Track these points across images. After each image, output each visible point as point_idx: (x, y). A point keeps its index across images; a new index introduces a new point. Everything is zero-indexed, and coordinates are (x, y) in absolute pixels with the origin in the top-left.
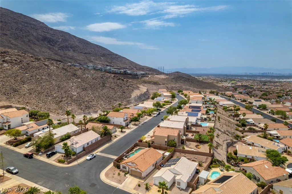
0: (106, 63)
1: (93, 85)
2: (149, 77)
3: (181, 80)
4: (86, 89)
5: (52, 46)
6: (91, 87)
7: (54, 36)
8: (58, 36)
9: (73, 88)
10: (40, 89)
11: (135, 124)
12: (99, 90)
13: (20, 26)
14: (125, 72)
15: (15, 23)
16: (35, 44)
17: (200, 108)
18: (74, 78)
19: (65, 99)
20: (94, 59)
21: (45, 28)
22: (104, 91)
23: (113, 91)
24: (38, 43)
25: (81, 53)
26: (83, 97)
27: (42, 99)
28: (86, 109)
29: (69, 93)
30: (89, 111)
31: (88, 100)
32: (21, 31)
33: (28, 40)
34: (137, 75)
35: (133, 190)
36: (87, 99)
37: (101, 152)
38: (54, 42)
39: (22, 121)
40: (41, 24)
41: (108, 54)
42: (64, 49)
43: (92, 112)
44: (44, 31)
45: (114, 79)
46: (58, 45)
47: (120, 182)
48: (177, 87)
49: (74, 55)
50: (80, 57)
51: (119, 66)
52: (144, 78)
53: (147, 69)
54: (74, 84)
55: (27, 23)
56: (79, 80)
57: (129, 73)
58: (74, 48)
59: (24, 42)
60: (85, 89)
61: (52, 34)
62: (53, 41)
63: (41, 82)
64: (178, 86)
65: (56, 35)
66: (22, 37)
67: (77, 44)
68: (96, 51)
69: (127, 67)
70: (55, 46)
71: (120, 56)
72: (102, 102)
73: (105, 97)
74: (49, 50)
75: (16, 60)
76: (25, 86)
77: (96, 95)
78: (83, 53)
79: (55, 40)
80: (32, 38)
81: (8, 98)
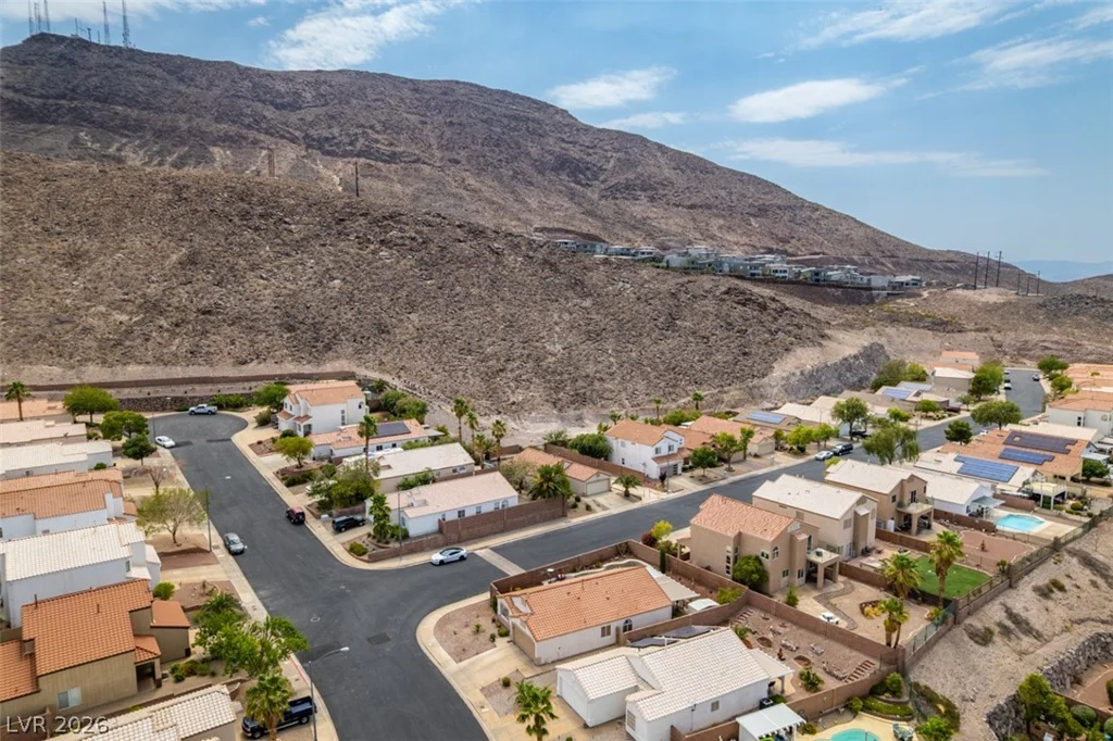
0: (766, 239)
1: (629, 322)
2: (920, 295)
3: (1084, 314)
4: (598, 335)
5: (582, 185)
6: (620, 328)
7: (591, 151)
8: (606, 151)
9: (557, 329)
10: (450, 328)
11: (704, 476)
12: (647, 341)
13: (498, 130)
14: (817, 274)
15: (485, 121)
16: (531, 183)
17: (1068, 447)
18: (570, 294)
19: (516, 365)
20: (720, 228)
21: (567, 129)
22: (663, 346)
23: (703, 346)
24: (540, 178)
25: (678, 206)
26: (579, 361)
27: (445, 359)
28: (573, 403)
29: (537, 344)
30: (577, 412)
31: (591, 375)
32: (497, 145)
33: (511, 173)
34: (871, 289)
35: (478, 691)
36: (591, 369)
37: (495, 550)
38: (589, 173)
39: (343, 418)
40: (558, 117)
41: (779, 208)
42: (618, 195)
43: (590, 417)
44: (563, 140)
45: (724, 300)
46: (602, 182)
47: (460, 654)
48: (1054, 346)
49: (652, 215)
50: (671, 222)
51: (818, 250)
52: (899, 301)
53: (949, 265)
54: (566, 316)
55: (515, 118)
56: (588, 303)
57: (833, 278)
58: (655, 189)
59: (499, 179)
60: (595, 335)
61: (588, 147)
62: (588, 169)
63: (462, 305)
64: (1057, 343)
65: (601, 148)
66: (496, 163)
67: (667, 173)
68: (733, 198)
69: (856, 258)
70: (590, 186)
71: (831, 212)
72: (641, 386)
73: (662, 367)
74: (571, 199)
75: (413, 239)
76: (413, 316)
77: (629, 358)
78: (684, 207)
79: (594, 165)
80: (525, 165)
81: (357, 352)
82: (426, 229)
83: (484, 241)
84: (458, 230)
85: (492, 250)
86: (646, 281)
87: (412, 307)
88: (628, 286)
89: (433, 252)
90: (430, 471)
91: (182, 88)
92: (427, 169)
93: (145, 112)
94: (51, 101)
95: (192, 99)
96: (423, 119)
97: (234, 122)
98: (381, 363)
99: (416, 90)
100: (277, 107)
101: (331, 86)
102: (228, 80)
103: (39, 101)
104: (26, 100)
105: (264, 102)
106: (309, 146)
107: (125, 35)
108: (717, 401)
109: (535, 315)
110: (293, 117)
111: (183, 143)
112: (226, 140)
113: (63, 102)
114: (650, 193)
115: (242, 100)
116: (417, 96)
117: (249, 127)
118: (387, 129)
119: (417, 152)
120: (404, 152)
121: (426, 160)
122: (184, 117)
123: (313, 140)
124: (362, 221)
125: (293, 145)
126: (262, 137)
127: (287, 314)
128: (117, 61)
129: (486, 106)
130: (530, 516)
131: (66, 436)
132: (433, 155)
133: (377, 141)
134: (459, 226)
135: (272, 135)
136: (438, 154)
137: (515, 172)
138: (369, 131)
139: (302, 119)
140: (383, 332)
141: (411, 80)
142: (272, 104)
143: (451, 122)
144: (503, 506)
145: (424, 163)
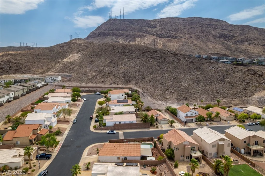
1: (209, 78)
4: (199, 82)
5: (227, 41)
6: (206, 80)
7: (231, 31)
8: (236, 31)
9: (188, 80)
10: (159, 78)
11: (200, 124)
12: (213, 84)
13: (204, 28)
15: (200, 26)
16: (211, 42)
18: (195, 70)
19: (172, 88)
21: (224, 26)
22: (218, 86)
24: (214, 40)
25: (259, 45)
26: (190, 88)
27: (155, 86)
28: (182, 99)
29: (180, 83)
30: (183, 102)
32: (203, 32)
36: (192, 91)
37: (124, 133)
38: (230, 38)
39: (118, 98)
40: (223, 23)
42: (238, 43)
44: (223, 29)
46: (234, 40)
47: (89, 154)
50: (255, 50)
54: (192, 76)
55: (209, 25)
56: (199, 73)
58: (251, 41)
61: (231, 30)
62: (230, 36)
63: (165, 73)
65: (235, 30)
66: (202, 37)
70: (229, 41)
72: (205, 96)
73: (214, 92)
74: (222, 45)
75: (159, 57)
76: (151, 75)
77: (205, 89)
78: (261, 45)
79: (232, 35)
80: (210, 37)
81: (136, 83)
82: (162, 54)
83: (177, 57)
84: (171, 54)
85: (178, 59)
86: (220, 67)
87: (152, 73)
88: (213, 68)
89: (163, 60)
90: (122, 112)
91: (132, 26)
92: (184, 40)
93: (125, 32)
94: (109, 32)
95: (134, 28)
96: (184, 27)
97: (141, 32)
98: (140, 86)
99: (184, 21)
100: (151, 28)
101: (163, 22)
102: (141, 23)
103: (107, 32)
104: (105, 32)
105: (148, 27)
106: (157, 36)
107: (123, 16)
108: (230, 103)
109: (183, 76)
110: (154, 30)
111: (131, 37)
112: (140, 36)
113: (111, 31)
114: (249, 42)
115: (143, 27)
116: (184, 22)
117: (144, 33)
118: (175, 31)
119: (182, 35)
120: (179, 36)
121: (184, 37)
122: (132, 32)
123: (158, 34)
124: (148, 53)
125: (153, 36)
126: (147, 35)
127: (125, 74)
128: (121, 22)
129: (202, 22)
130: (139, 126)
131: (66, 96)
132: (186, 36)
133: (172, 34)
134: (171, 53)
135: (149, 34)
136: (187, 36)
137: (207, 39)
138: (171, 31)
139: (156, 30)
140: (143, 79)
141: (183, 18)
142: (150, 27)
143: (191, 27)
144: (132, 123)
145: (183, 38)
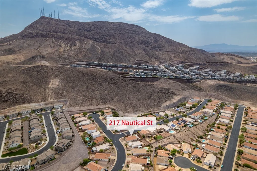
0: (182, 59)
1: (144, 97)
3: (223, 89)
4: (140, 100)
5: (147, 47)
7: (149, 38)
8: (152, 38)
9: (135, 99)
13: (130, 34)
15: (127, 33)
16: (136, 47)
18: (137, 92)
19: (129, 105)
20: (173, 57)
21: (144, 33)
22: (148, 101)
23: (154, 101)
24: (138, 46)
25: (165, 51)
26: (137, 104)
27: (120, 104)
29: (132, 101)
32: (130, 39)
33: (132, 45)
37: (125, 133)
38: (148, 44)
40: (142, 30)
41: (186, 51)
42: (154, 49)
44: (143, 36)
46: (151, 46)
47: (122, 141)
49: (160, 54)
50: (163, 56)
51: (193, 61)
54: (136, 96)
55: (134, 31)
58: (161, 48)
59: (130, 47)
61: (148, 37)
62: (148, 43)
65: (151, 37)
66: (129, 43)
67: (164, 43)
68: (177, 49)
70: (148, 47)
74: (144, 51)
76: (116, 97)
78: (166, 51)
79: (149, 42)
80: (135, 43)
81: (110, 103)
87: (116, 95)
89: (119, 85)
91: (69, 28)
93: (63, 34)
94: (47, 33)
95: (72, 31)
96: (115, 32)
97: (80, 36)
98: (113, 105)
99: (114, 25)
100: (87, 31)
101: (97, 25)
102: (78, 26)
103: (45, 33)
104: (43, 33)
105: (84, 30)
106: (94, 40)
107: (58, 17)
109: (132, 96)
110: (90, 33)
111: (71, 41)
112: (79, 40)
113: (49, 33)
114: (160, 49)
115: (80, 30)
116: (114, 27)
117: (82, 36)
118: (108, 36)
119: (114, 41)
120: (112, 41)
121: (116, 43)
122: (70, 35)
123: (94, 39)
125: (91, 40)
126: (85, 39)
128: (57, 23)
129: (128, 29)
131: (86, 119)
132: (117, 41)
133: (106, 39)
135: (86, 38)
136: (118, 41)
137: (133, 45)
138: (105, 37)
139: (92, 34)
140: (113, 100)
141: (113, 23)
142: (86, 30)
143: (121, 33)
145: (116, 44)
